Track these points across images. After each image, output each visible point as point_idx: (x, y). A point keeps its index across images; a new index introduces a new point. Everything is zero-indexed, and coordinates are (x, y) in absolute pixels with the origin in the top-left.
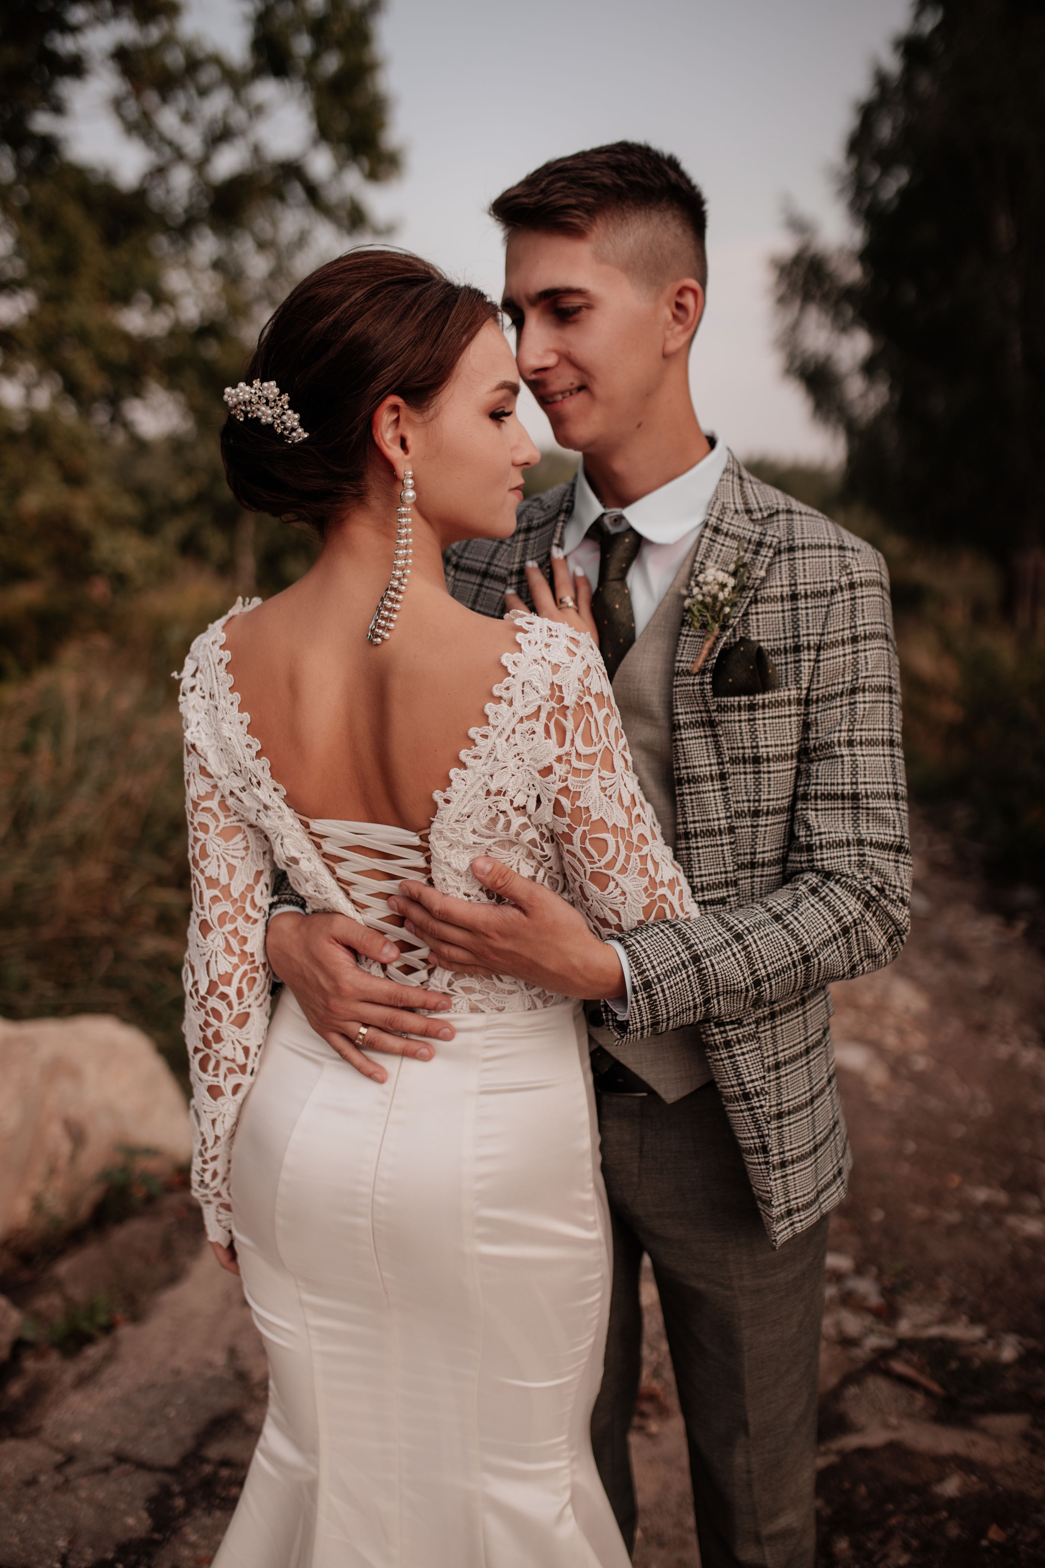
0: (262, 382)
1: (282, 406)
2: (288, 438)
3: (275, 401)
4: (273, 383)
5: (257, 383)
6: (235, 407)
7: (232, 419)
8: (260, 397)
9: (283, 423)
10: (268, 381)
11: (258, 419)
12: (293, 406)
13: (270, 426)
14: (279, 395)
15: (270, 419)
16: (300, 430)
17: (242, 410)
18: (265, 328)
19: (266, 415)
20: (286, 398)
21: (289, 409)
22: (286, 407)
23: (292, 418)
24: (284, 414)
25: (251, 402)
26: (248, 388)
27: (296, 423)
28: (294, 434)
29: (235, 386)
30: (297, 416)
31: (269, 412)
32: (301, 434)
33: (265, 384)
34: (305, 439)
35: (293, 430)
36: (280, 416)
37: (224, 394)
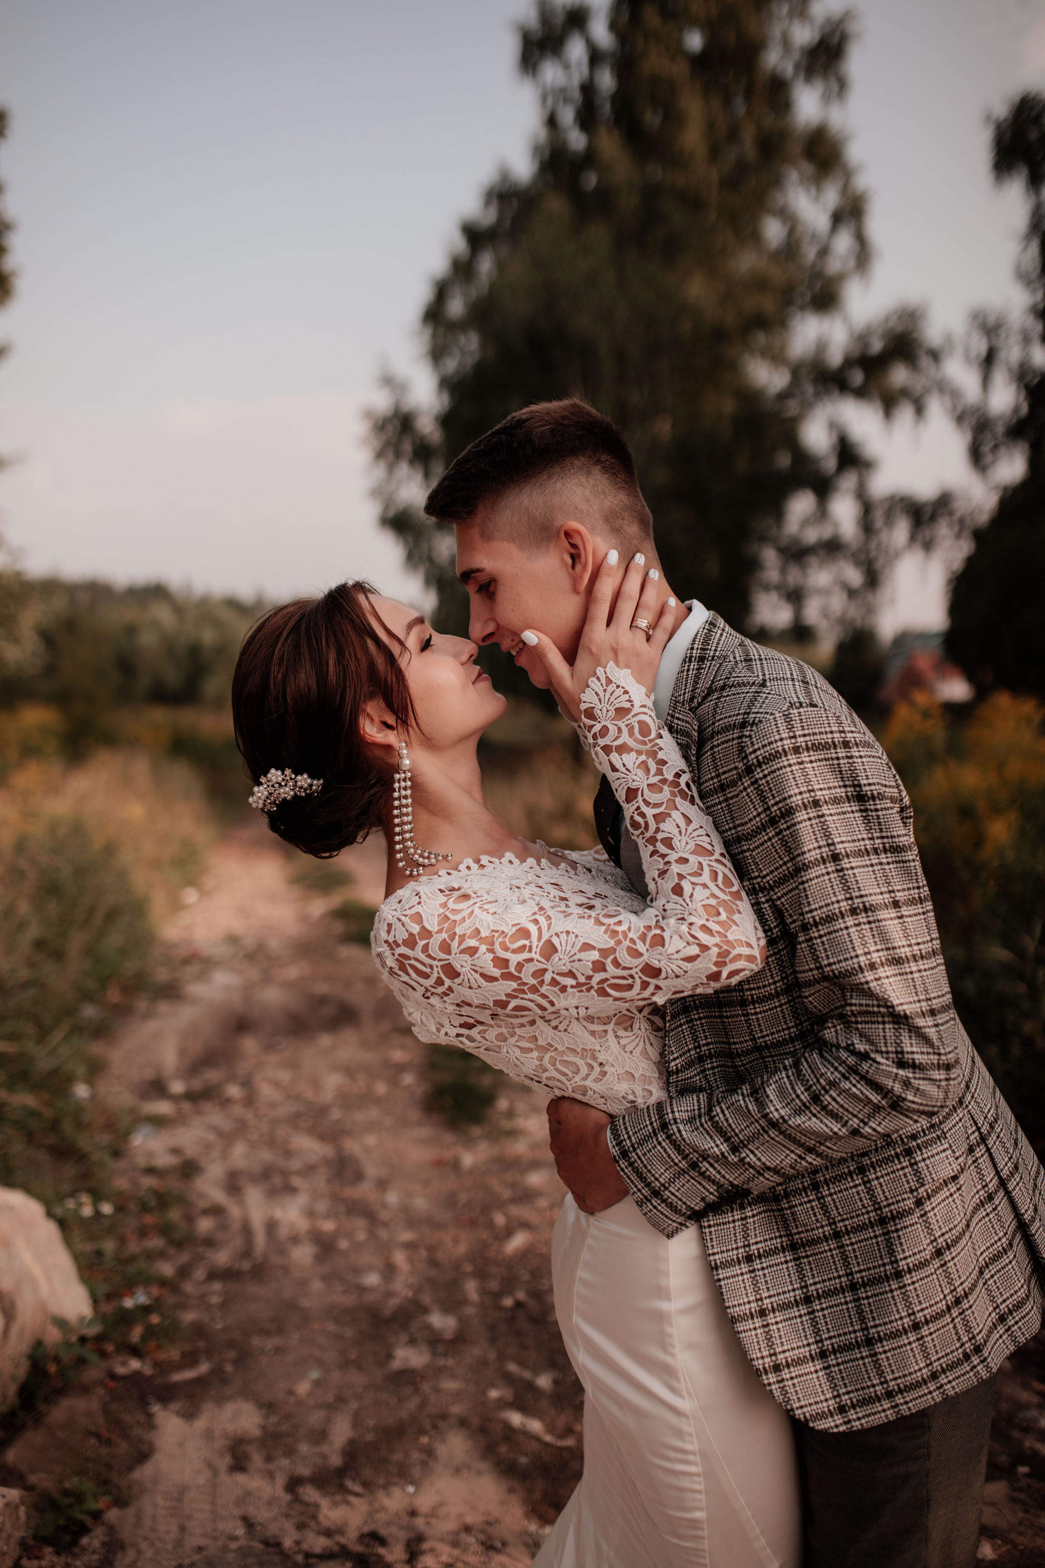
0: (265, 776)
1: (291, 779)
2: (313, 793)
3: (283, 780)
4: (273, 771)
5: (263, 780)
6: (264, 805)
7: (269, 813)
8: (273, 786)
9: (301, 788)
10: (268, 772)
11: (285, 799)
12: (297, 772)
13: (296, 796)
14: (283, 774)
15: (292, 793)
16: (315, 782)
17: (270, 803)
18: (237, 741)
19: (287, 792)
20: (288, 772)
21: (296, 776)
22: (293, 776)
23: (304, 780)
24: (296, 782)
25: (270, 794)
26: (261, 788)
27: (309, 781)
28: (314, 787)
29: (253, 794)
30: (305, 776)
31: (287, 789)
32: (317, 784)
33: (269, 775)
34: (322, 785)
35: (311, 785)
36: (295, 786)
37: (251, 804)
